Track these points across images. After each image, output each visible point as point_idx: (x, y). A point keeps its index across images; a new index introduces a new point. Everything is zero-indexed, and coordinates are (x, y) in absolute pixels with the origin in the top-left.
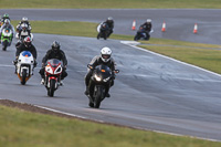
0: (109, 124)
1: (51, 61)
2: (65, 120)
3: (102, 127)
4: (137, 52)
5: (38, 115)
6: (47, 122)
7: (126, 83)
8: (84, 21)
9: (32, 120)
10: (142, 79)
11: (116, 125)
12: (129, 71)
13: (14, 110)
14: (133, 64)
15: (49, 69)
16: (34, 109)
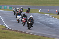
0: (42, 36)
1: (24, 18)
2: (30, 35)
3: (40, 37)
4: (49, 17)
5: (23, 34)
6: (25, 36)
7: (47, 25)
8: (35, 9)
9: (21, 35)
10: (51, 24)
11: (44, 36)
12: (47, 22)
13: (17, 32)
14: (48, 20)
15: (23, 20)
16: (22, 32)
